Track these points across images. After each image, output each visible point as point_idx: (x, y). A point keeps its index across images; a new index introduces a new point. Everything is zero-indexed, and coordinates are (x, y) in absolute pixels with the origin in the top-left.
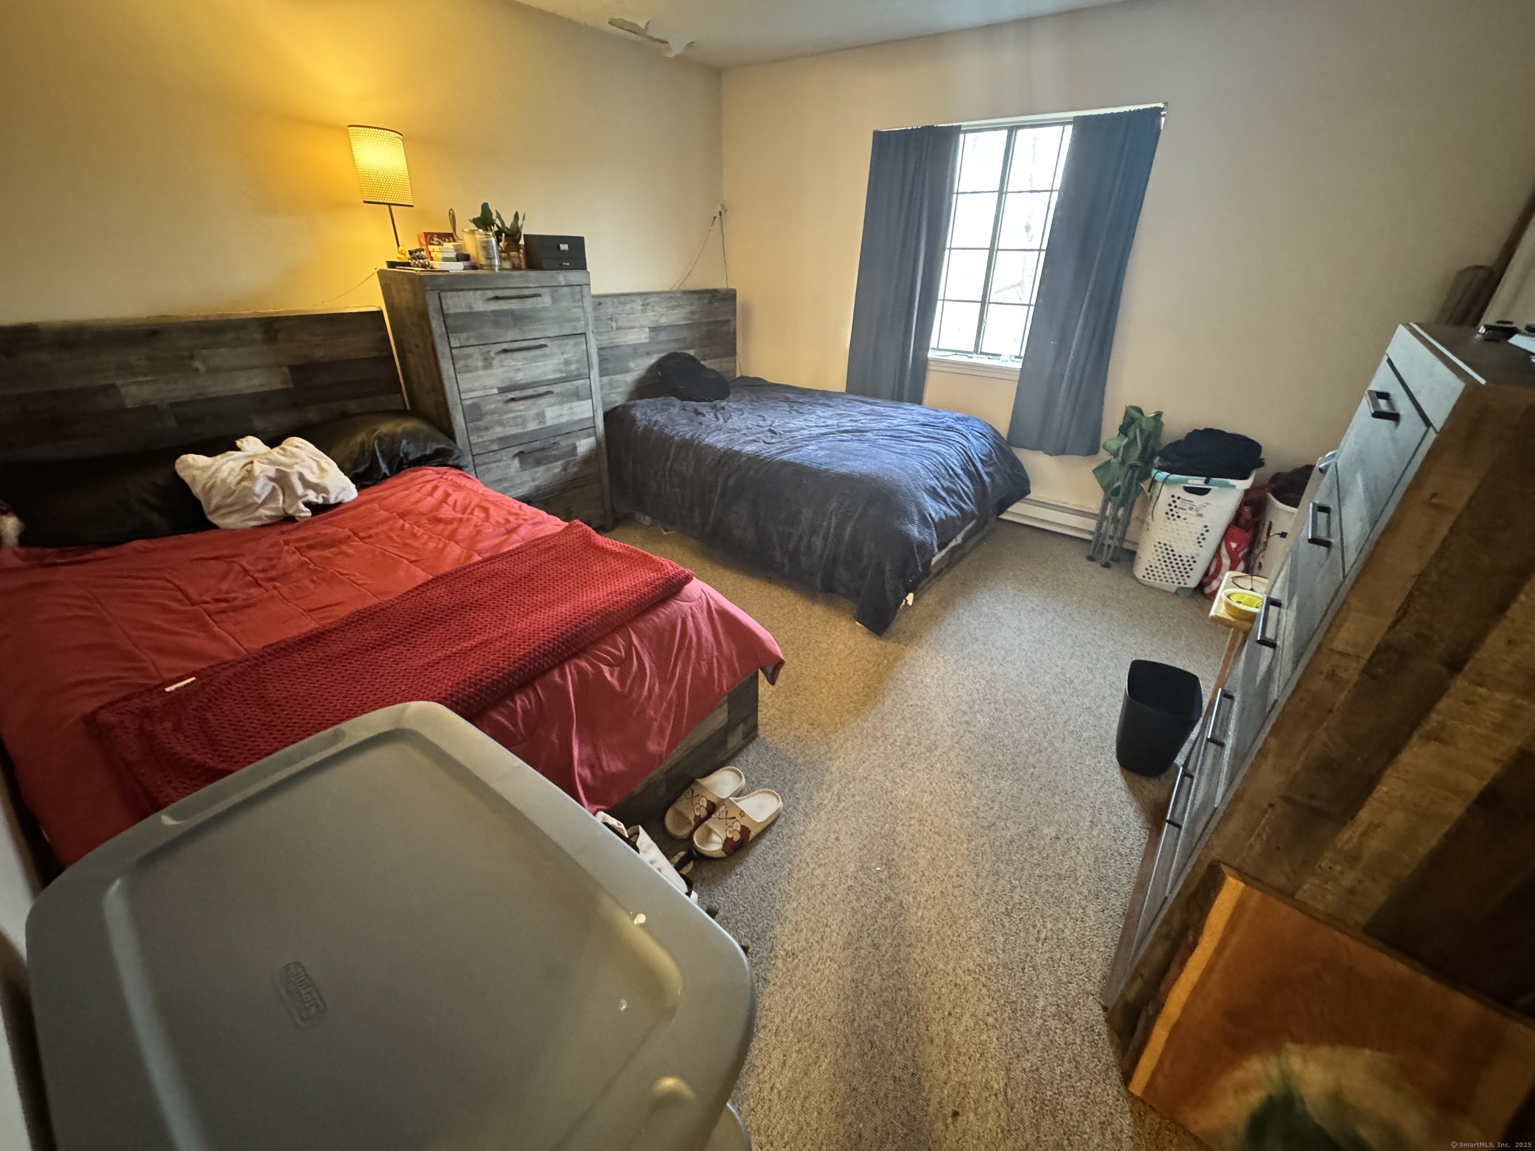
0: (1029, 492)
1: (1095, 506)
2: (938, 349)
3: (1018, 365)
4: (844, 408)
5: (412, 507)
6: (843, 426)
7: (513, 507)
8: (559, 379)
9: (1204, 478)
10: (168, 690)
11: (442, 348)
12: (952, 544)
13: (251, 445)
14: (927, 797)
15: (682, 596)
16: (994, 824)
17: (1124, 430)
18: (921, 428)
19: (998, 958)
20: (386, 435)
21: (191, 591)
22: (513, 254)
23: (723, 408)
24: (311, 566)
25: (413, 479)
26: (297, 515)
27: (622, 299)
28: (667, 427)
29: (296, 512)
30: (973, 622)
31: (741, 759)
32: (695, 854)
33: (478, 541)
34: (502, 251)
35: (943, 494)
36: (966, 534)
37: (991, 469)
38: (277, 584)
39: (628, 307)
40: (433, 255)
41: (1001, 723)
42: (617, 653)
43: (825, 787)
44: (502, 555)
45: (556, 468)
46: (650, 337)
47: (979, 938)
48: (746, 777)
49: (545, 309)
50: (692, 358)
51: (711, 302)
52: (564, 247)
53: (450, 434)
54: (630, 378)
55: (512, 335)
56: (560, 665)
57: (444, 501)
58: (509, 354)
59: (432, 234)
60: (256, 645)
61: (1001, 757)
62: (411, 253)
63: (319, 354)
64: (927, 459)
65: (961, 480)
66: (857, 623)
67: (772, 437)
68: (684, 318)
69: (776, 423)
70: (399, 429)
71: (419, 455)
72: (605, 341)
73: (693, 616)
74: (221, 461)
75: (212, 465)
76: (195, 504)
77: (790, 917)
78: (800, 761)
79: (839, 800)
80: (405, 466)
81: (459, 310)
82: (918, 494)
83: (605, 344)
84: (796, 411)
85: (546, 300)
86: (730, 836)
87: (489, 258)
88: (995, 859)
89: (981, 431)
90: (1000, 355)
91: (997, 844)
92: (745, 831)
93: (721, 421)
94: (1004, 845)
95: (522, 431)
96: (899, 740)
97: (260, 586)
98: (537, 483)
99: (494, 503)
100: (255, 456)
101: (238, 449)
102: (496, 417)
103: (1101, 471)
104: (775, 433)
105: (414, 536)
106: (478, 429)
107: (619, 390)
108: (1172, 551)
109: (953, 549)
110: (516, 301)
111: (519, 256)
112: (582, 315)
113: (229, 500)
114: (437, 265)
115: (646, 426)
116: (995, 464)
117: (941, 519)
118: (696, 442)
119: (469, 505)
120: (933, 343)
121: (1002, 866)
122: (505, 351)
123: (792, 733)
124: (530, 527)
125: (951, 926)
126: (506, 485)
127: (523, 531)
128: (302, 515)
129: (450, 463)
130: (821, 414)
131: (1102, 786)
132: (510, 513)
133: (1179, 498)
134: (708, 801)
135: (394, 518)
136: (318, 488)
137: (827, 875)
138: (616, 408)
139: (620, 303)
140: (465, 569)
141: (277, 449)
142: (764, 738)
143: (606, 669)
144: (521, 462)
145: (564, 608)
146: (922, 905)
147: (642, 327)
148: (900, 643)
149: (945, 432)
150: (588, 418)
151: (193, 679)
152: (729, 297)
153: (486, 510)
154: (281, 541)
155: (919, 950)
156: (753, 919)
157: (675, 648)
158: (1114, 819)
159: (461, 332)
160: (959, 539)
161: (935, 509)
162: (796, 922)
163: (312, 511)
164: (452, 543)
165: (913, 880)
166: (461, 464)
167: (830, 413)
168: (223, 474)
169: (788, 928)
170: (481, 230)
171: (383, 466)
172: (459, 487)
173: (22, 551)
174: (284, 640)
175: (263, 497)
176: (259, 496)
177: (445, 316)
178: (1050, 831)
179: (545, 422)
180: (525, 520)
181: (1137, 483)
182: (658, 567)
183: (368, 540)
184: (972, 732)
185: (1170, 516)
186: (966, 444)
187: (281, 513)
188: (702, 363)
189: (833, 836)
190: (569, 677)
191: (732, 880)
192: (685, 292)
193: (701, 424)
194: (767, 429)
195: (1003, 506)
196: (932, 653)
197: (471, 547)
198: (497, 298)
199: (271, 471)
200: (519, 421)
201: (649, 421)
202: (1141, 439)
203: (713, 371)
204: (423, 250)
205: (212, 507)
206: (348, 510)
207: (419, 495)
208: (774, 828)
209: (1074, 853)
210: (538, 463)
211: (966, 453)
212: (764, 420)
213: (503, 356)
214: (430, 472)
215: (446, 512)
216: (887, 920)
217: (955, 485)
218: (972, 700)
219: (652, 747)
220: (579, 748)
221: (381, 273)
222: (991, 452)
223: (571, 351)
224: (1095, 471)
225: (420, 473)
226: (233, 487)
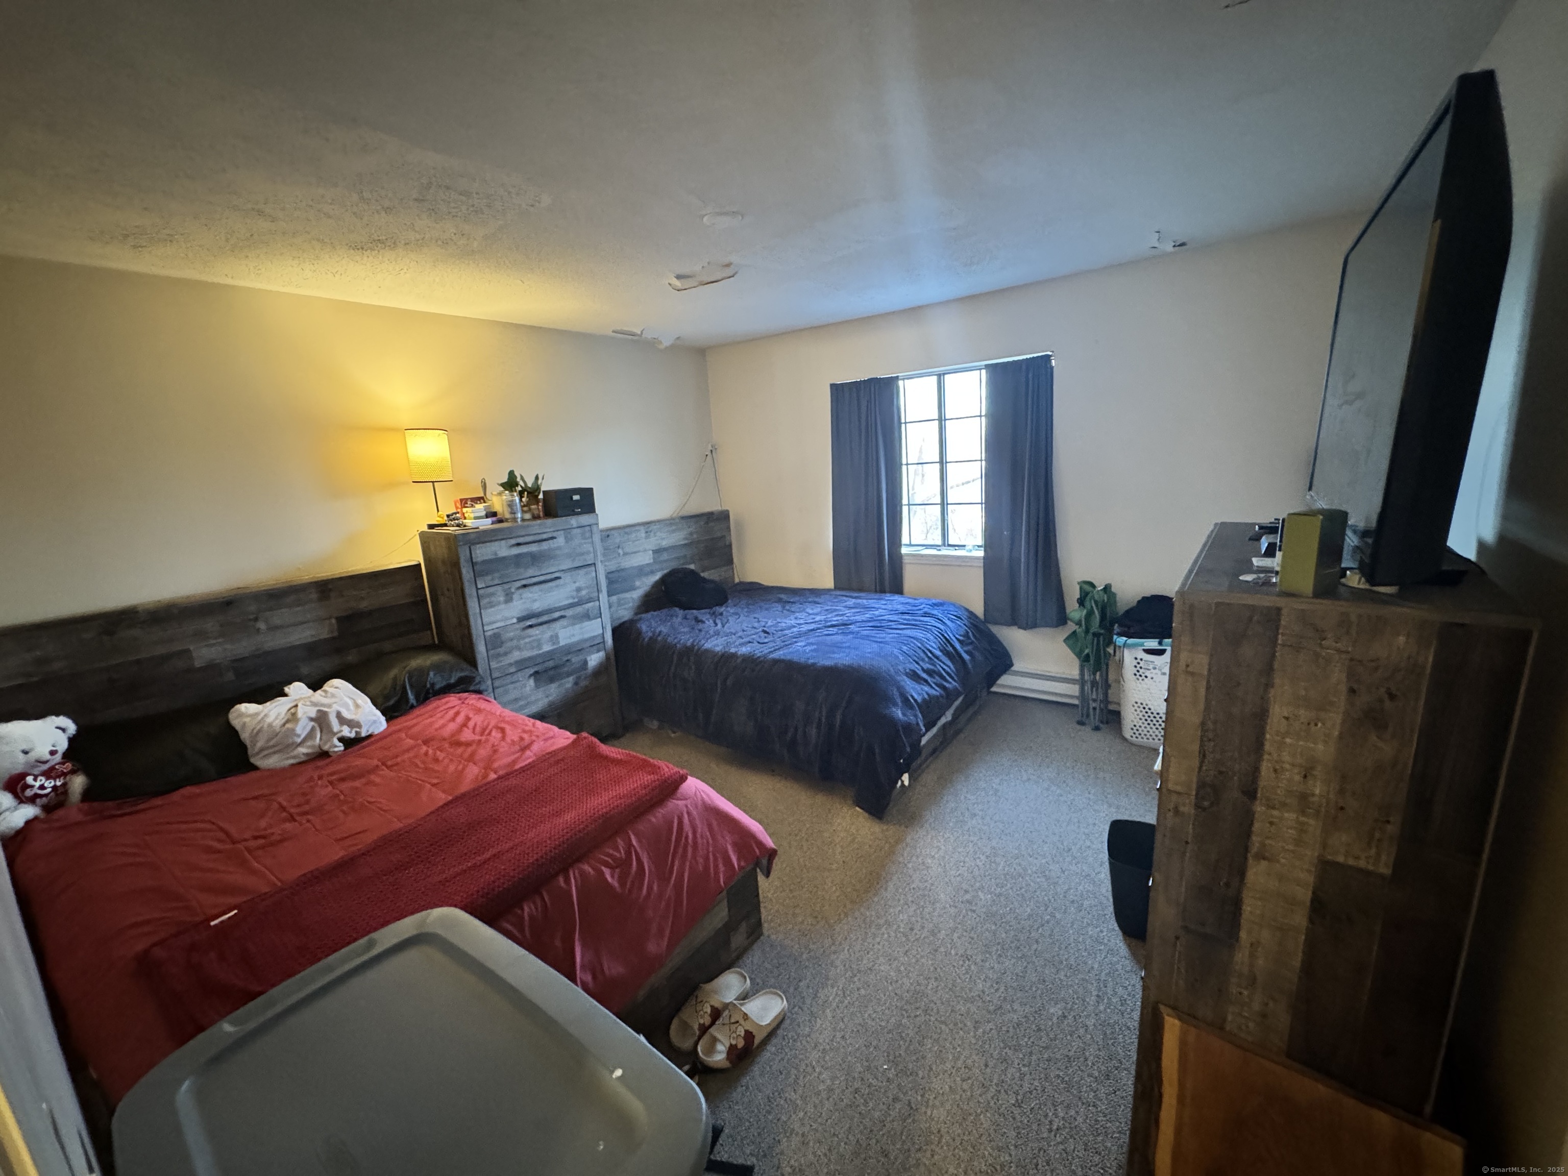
0: (1012, 665)
1: (1075, 673)
2: (910, 545)
3: (981, 553)
4: (830, 604)
5: (436, 733)
6: (830, 621)
7: (526, 725)
8: (571, 604)
9: (1157, 640)
10: (212, 923)
11: (470, 591)
12: (943, 720)
13: (297, 689)
14: (933, 984)
15: (678, 795)
16: (1001, 1007)
17: (1081, 602)
18: (901, 616)
19: (1010, 1155)
20: (415, 669)
21: (233, 830)
22: (533, 507)
23: (721, 614)
24: (342, 797)
25: (436, 708)
26: (332, 750)
27: (627, 530)
28: (669, 636)
29: (331, 747)
30: (972, 797)
31: (748, 959)
32: (700, 1067)
33: (495, 760)
34: (524, 506)
35: (925, 676)
36: (955, 711)
37: (970, 648)
38: (310, 817)
39: (634, 535)
40: (466, 515)
41: (1002, 899)
42: (618, 855)
43: (830, 982)
44: (516, 771)
45: (569, 683)
46: (654, 558)
47: (990, 1135)
48: (751, 979)
49: (559, 548)
50: (692, 572)
51: (707, 523)
52: (576, 497)
53: (473, 663)
54: (636, 595)
55: (530, 572)
56: (565, 871)
57: (465, 725)
58: (526, 589)
59: (467, 499)
60: (292, 875)
61: (1004, 935)
62: (448, 516)
63: (364, 605)
64: (905, 645)
65: (941, 661)
66: (857, 808)
67: (765, 637)
68: (685, 539)
69: (770, 623)
70: (428, 662)
71: (444, 683)
72: (612, 566)
73: (689, 813)
74: (270, 708)
75: (262, 711)
76: (243, 747)
77: (796, 1129)
78: (804, 956)
79: (844, 996)
80: (431, 695)
81: (485, 558)
82: (898, 678)
83: (613, 568)
84: (788, 610)
85: (560, 541)
86: (734, 1042)
87: (513, 513)
88: (1002, 1045)
89: (955, 614)
90: (964, 546)
91: (1004, 1029)
92: (749, 1036)
93: (719, 626)
94: (1011, 1029)
95: (537, 652)
96: (902, 926)
97: (295, 820)
98: (550, 698)
99: (508, 723)
100: (301, 699)
101: (286, 695)
102: (515, 643)
103: (1071, 641)
104: (768, 633)
105: (436, 760)
106: (499, 655)
107: (626, 606)
108: (1150, 709)
109: (944, 726)
110: (533, 544)
111: (538, 508)
112: (591, 549)
113: (271, 743)
114: (469, 522)
115: (651, 638)
116: (972, 643)
117: (924, 700)
118: (696, 647)
119: (487, 727)
120: (905, 540)
121: (1010, 1052)
122: (525, 586)
123: (797, 928)
124: (542, 743)
125: (961, 1125)
126: (522, 703)
127: (535, 747)
128: (336, 749)
129: (472, 688)
130: (811, 612)
131: (1106, 957)
132: (524, 731)
133: (1141, 660)
134: (712, 1006)
135: (419, 745)
136: (351, 724)
137: (833, 1078)
138: (624, 623)
139: (626, 533)
140: (481, 787)
141: (319, 692)
142: (769, 936)
143: (607, 872)
144: (536, 681)
145: (569, 817)
146: (931, 1103)
147: (645, 550)
148: (900, 825)
149: (922, 618)
150: (599, 635)
151: (236, 911)
152: (723, 517)
153: (503, 730)
154: (316, 777)
155: (928, 1154)
156: (759, 1134)
157: (672, 848)
158: (1120, 991)
159: (487, 574)
160: (947, 717)
161: (917, 692)
162: (803, 1135)
163: (344, 745)
164: (471, 764)
165: (920, 1076)
166: (481, 689)
167: (819, 609)
168: (269, 720)
169: (795, 1140)
170: (507, 492)
171: (411, 696)
172: (479, 711)
173: (86, 806)
174: (317, 869)
175: (303, 736)
176: (299, 736)
177: (473, 564)
178: (1055, 1010)
179: (559, 643)
180: (538, 736)
181: (1104, 650)
182: (655, 769)
183: (395, 768)
184: (974, 911)
185: (1138, 676)
186: (942, 627)
187: (317, 750)
188: (702, 575)
189: (839, 1035)
190: (573, 881)
191: (737, 1094)
192: (683, 518)
193: (700, 630)
194: (760, 630)
195: (992, 678)
196: (933, 833)
197: (488, 768)
198: (518, 544)
199: (313, 712)
200: (535, 644)
201: (654, 633)
202: (1098, 609)
203: (712, 581)
204: (458, 513)
205: (256, 750)
206: (377, 741)
207: (441, 722)
208: (780, 1032)
209: (1082, 1031)
210: (552, 680)
211: (943, 635)
212: (759, 621)
213: (521, 591)
214: (453, 700)
215: (467, 735)
216: (895, 1123)
217: (935, 666)
218: (973, 877)
219: (652, 947)
220: (582, 950)
221: (422, 535)
222: (967, 632)
223: (583, 580)
224: (1065, 641)
225: (444, 701)
226: (278, 729)
